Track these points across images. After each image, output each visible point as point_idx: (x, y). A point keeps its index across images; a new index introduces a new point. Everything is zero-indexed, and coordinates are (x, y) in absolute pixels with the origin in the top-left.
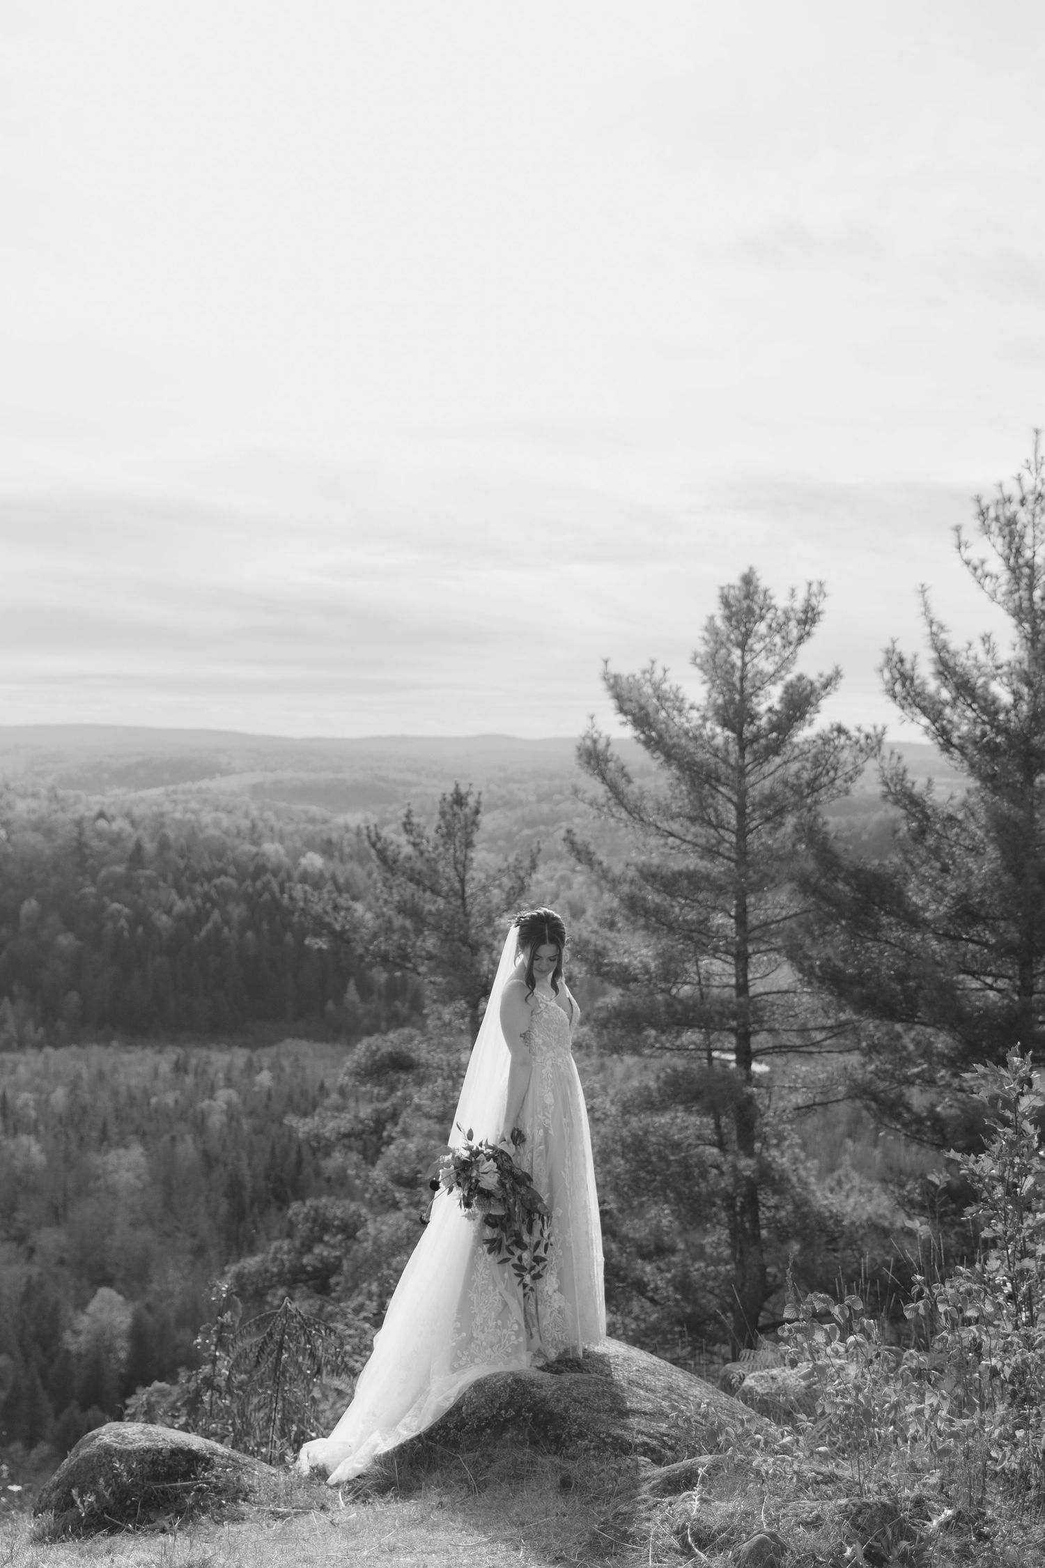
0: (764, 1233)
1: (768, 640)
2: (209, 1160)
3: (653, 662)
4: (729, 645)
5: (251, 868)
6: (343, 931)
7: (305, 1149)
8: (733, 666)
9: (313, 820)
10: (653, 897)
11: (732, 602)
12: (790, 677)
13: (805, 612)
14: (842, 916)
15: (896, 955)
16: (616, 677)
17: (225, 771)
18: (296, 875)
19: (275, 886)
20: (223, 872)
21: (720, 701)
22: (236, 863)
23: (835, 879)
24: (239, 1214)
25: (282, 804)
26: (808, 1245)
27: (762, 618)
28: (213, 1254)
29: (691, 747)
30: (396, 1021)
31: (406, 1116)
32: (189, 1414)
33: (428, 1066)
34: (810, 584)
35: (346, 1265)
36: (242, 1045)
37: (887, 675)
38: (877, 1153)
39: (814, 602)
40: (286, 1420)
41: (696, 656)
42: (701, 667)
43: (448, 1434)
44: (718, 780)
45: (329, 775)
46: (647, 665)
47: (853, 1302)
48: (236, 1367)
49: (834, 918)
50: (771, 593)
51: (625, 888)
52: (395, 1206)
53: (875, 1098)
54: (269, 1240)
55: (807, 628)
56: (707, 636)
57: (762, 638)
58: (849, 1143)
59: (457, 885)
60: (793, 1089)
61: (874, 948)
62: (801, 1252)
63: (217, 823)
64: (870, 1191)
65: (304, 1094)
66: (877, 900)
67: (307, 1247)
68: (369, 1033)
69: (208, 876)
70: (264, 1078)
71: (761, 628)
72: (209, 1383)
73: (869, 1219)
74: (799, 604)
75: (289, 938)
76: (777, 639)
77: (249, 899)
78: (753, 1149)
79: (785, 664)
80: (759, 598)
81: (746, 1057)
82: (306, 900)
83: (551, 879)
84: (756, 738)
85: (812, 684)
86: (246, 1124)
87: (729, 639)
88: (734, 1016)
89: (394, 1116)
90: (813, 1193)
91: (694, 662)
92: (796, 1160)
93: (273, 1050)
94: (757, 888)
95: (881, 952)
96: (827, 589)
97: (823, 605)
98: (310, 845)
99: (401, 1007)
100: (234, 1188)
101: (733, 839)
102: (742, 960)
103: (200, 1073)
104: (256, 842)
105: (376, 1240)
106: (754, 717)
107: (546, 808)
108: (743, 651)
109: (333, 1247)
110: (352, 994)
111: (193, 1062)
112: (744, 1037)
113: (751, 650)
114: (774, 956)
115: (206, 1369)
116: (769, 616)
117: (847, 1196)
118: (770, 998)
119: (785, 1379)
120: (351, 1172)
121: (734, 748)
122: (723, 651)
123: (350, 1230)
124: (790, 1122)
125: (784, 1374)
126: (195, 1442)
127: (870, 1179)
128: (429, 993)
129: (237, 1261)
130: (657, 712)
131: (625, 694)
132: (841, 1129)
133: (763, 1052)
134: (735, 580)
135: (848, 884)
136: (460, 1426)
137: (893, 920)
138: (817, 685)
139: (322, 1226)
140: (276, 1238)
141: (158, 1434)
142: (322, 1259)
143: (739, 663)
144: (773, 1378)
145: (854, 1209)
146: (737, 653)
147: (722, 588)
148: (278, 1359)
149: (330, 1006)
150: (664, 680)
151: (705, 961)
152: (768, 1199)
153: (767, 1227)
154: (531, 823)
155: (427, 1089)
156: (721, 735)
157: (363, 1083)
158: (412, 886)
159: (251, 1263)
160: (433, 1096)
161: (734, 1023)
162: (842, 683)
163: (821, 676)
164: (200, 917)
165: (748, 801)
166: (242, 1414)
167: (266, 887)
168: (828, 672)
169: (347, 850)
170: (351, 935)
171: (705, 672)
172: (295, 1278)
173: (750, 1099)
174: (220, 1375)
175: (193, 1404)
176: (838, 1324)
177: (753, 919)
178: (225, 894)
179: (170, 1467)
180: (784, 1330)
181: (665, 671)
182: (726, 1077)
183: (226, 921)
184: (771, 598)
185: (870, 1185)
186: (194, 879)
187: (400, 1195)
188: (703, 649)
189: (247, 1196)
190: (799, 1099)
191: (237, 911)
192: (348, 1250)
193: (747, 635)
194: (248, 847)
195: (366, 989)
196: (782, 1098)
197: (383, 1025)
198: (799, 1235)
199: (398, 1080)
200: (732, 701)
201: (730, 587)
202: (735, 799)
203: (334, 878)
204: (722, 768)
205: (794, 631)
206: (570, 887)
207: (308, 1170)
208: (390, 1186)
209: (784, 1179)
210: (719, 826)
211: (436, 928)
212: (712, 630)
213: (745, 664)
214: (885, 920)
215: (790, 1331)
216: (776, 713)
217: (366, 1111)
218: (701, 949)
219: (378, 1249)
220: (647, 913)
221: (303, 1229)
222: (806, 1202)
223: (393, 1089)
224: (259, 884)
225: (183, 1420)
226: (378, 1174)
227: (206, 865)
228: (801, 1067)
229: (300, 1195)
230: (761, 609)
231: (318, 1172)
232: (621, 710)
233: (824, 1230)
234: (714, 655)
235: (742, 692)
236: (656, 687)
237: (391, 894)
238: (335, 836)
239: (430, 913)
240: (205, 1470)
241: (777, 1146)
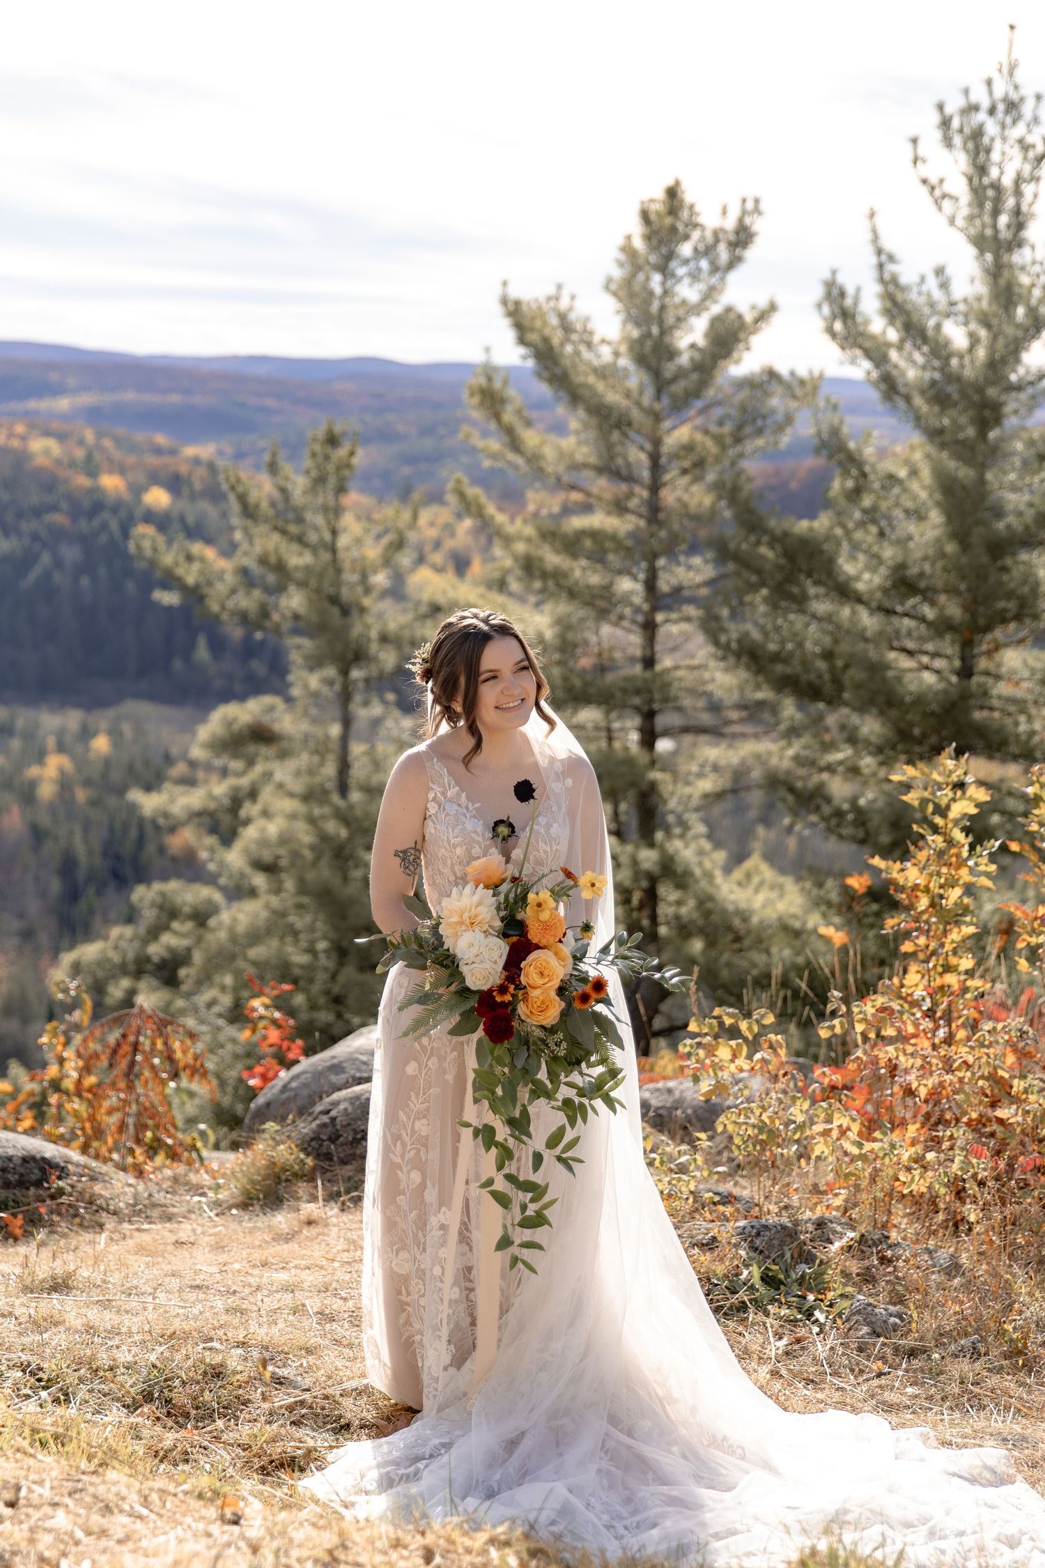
0: (663, 930)
1: (692, 264)
2: (38, 835)
3: (559, 287)
4: (647, 268)
5: (86, 504)
6: (197, 586)
7: (149, 830)
8: (651, 294)
9: (158, 451)
10: (552, 558)
11: (653, 217)
12: (716, 309)
13: (737, 233)
14: (763, 584)
15: (824, 632)
16: (517, 303)
17: (58, 390)
18: (138, 513)
19: (114, 526)
20: (54, 508)
21: (636, 333)
22: (69, 497)
23: (758, 543)
24: (73, 894)
25: (121, 431)
26: (711, 943)
27: (687, 237)
28: (43, 938)
29: (600, 386)
30: (255, 687)
31: (266, 794)
32: (35, 1118)
33: (290, 739)
34: (744, 201)
35: (197, 957)
36: (77, 705)
37: (826, 310)
38: (792, 843)
39: (747, 221)
40: (141, 1127)
41: (609, 281)
42: (615, 294)
43: (321, 1146)
44: (630, 424)
45: (175, 398)
46: (552, 290)
47: (763, 1016)
48: (87, 1070)
49: (754, 588)
50: (697, 209)
51: (520, 547)
52: (253, 893)
53: (791, 790)
54: (108, 922)
55: (737, 250)
56: (622, 257)
57: (686, 262)
58: (761, 831)
59: (327, 536)
60: (700, 775)
61: (797, 620)
62: (704, 952)
63: (47, 452)
64: (781, 887)
65: (147, 763)
66: (804, 567)
67: (154, 933)
68: (227, 696)
69: (37, 513)
70: (101, 744)
71: (686, 249)
72: (56, 1085)
73: (780, 919)
74: (730, 224)
75: (130, 586)
76: (704, 264)
77: (85, 541)
78: (652, 839)
79: (710, 294)
80: (685, 214)
81: (649, 738)
82: (155, 550)
83: (432, 524)
84: (675, 379)
85: (740, 317)
86: (81, 795)
87: (648, 262)
88: (638, 692)
89: (253, 794)
90: (718, 887)
91: (607, 288)
92: (701, 853)
93: (111, 713)
94: (670, 550)
95: (807, 625)
96: (763, 206)
97: (757, 224)
98: (155, 478)
99: (259, 667)
100: (68, 866)
101: (645, 494)
102: (649, 628)
103: (30, 736)
104: (93, 472)
105: (231, 930)
106: (672, 354)
107: (428, 443)
108: (664, 275)
109: (182, 935)
110: (202, 652)
111: (20, 723)
112: (649, 716)
113: (673, 275)
114: (685, 626)
115: (53, 1071)
116: (696, 235)
117: (757, 891)
118: (681, 673)
119: (682, 1092)
120: (204, 855)
121: (649, 392)
122: (641, 277)
123: (201, 917)
124: (697, 809)
125: (681, 1087)
126: (50, 1150)
127: (783, 871)
128: (295, 657)
129: (72, 947)
130: (562, 345)
131: (526, 323)
132: (753, 814)
133: (666, 733)
134: (659, 194)
135: (773, 548)
136: (334, 1139)
137: (821, 590)
138: (749, 318)
139: (169, 912)
140: (116, 923)
141: (7, 1141)
142: (171, 950)
143: (658, 290)
144: (670, 1091)
145: (764, 906)
146: (657, 278)
147: (643, 203)
148: (133, 1063)
149: (178, 664)
150: (571, 309)
151: (606, 630)
152: (668, 894)
153: (668, 923)
154: (411, 460)
155: (292, 764)
156: (636, 378)
157: (218, 756)
158: (276, 537)
159: (90, 951)
160: (298, 773)
161: (637, 701)
163: (753, 307)
164: (26, 561)
165: (665, 449)
166: (92, 1118)
167: (104, 527)
168: (763, 303)
169: (198, 486)
170: (206, 590)
171: (620, 300)
172: (140, 968)
173: (653, 786)
174: (67, 1076)
175: (39, 1107)
176: (745, 1039)
177: (664, 585)
178: (58, 534)
179: (21, 1175)
180: (685, 1045)
181: (573, 298)
182: (629, 762)
183: (58, 564)
184: (698, 215)
185: (782, 879)
186: (20, 515)
187: (259, 880)
188: (617, 273)
189: (81, 874)
190: (707, 785)
191: (71, 553)
192: (199, 940)
193: (670, 256)
194: (82, 481)
195: (218, 645)
196: (688, 783)
197: (238, 687)
198: (702, 932)
199: (257, 755)
200: (648, 335)
201: (652, 201)
202: (648, 446)
203: (182, 519)
204: (636, 414)
205: (723, 254)
206: (453, 534)
207: (151, 848)
208: (248, 870)
209: (687, 873)
210: (629, 478)
211: (302, 584)
212: (627, 249)
213: (666, 292)
214: (812, 590)
215: (691, 1046)
216: (699, 350)
217: (220, 789)
218: (603, 614)
219: (233, 938)
220: (544, 575)
221: (149, 915)
222: (710, 898)
223: (251, 763)
224: (96, 523)
225: (27, 1123)
226: (234, 858)
227: (34, 499)
228: (712, 752)
229: (143, 876)
230: (687, 226)
231: (162, 850)
232: (522, 341)
233: (729, 928)
234: (628, 282)
235: (661, 323)
236: (563, 317)
237: (251, 543)
238: (183, 469)
239: (297, 568)
240: (60, 1178)
241: (682, 836)
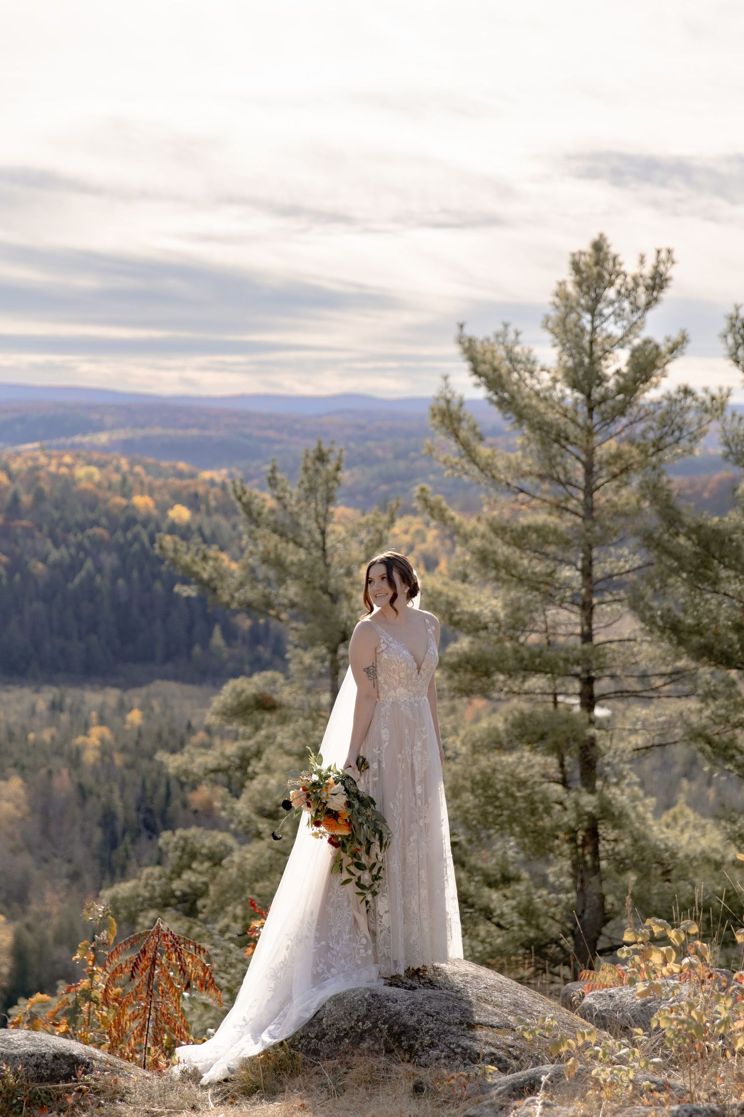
0: (604, 864)
1: (616, 305)
2: (83, 792)
3: (506, 326)
4: (579, 310)
5: (122, 520)
6: (211, 579)
7: (174, 786)
8: (583, 330)
9: (180, 475)
10: (503, 550)
11: (583, 267)
12: (637, 342)
13: (653, 278)
14: (682, 568)
15: (733, 606)
16: (470, 340)
17: (99, 428)
18: (164, 526)
19: (145, 537)
20: (95, 523)
21: (570, 363)
22: (107, 514)
23: (677, 534)
24: (112, 843)
25: (151, 460)
26: (645, 875)
27: (611, 284)
28: (87, 878)
29: (542, 407)
30: (259, 665)
31: (269, 753)
32: (69, 1023)
33: (290, 707)
34: (659, 252)
35: (212, 889)
36: (115, 686)
37: (730, 341)
38: (711, 793)
39: (662, 268)
40: (159, 1030)
41: (547, 319)
42: (552, 332)
43: (309, 1043)
44: (567, 439)
45: (194, 432)
46: (500, 328)
47: (689, 926)
48: (111, 981)
49: (675, 572)
50: (620, 259)
51: (477, 543)
52: (259, 835)
53: (709, 742)
54: (140, 866)
55: (655, 294)
56: (557, 301)
57: (612, 303)
58: (685, 783)
59: (318, 537)
60: (633, 731)
61: (713, 601)
62: (637, 883)
63: (90, 477)
64: (704, 827)
65: (172, 732)
66: (717, 554)
67: (177, 873)
68: (235, 675)
69: (82, 528)
70: (135, 717)
71: (611, 293)
72: (87, 995)
73: (703, 852)
74: (647, 271)
75: (158, 586)
76: (626, 305)
77: (120, 549)
78: (594, 787)
79: (632, 328)
80: (609, 265)
81: (589, 701)
82: (176, 550)
83: (406, 532)
84: (604, 399)
85: (657, 347)
86: (119, 760)
87: (578, 304)
88: (577, 662)
89: (258, 754)
90: (650, 827)
91: (545, 326)
92: (634, 798)
93: (143, 691)
94: (602, 542)
95: (720, 604)
96: (675, 256)
97: (672, 272)
98: (177, 498)
99: (264, 652)
100: (108, 819)
101: (581, 496)
102: (587, 609)
103: (76, 711)
104: (127, 495)
105: (240, 867)
106: (602, 379)
107: (402, 465)
108: (593, 315)
109: (201, 873)
110: (218, 639)
111: (68, 701)
112: (589, 682)
113: (601, 315)
114: (618, 606)
115: (84, 983)
116: (619, 282)
117: (682, 831)
118: (614, 646)
119: (622, 997)
120: (217, 804)
121: (583, 410)
122: (573, 316)
123: (216, 859)
124: (631, 761)
125: (621, 993)
126: (76, 1048)
127: (704, 816)
128: (293, 637)
129: (111, 885)
130: (509, 373)
131: (479, 357)
132: (677, 769)
133: (603, 696)
134: (586, 247)
135: (689, 539)
136: (320, 1037)
137: (732, 573)
138: (663, 349)
139: (190, 855)
140: (147, 866)
141: (41, 1040)
142: (190, 885)
143: (589, 327)
144: (611, 996)
145: (689, 843)
146: (588, 317)
147: (573, 255)
148: (151, 976)
149: (197, 650)
150: (517, 342)
151: (552, 611)
152: (606, 831)
153: (607, 858)
154: (388, 479)
155: (290, 728)
156: (571, 396)
157: (230, 722)
158: (276, 537)
159: (124, 888)
160: (295, 736)
161: (578, 669)
162: (689, 348)
163: (668, 340)
164: (73, 567)
165: (596, 459)
166: (118, 1023)
167: (136, 538)
168: (675, 336)
169: (213, 503)
170: (218, 584)
171: (556, 336)
172: (165, 901)
173: (592, 741)
174: (98, 988)
175: (73, 1014)
176: (674, 947)
177: (598, 572)
178: (98, 544)
179: (53, 1070)
180: (623, 952)
181: (517, 334)
182: (569, 720)
183: (99, 569)
184: (620, 264)
185: (704, 821)
186: (67, 530)
187: (263, 825)
188: (554, 314)
189: (119, 826)
190: (638, 740)
191: (109, 560)
192: (214, 876)
193: (597, 300)
194: (119, 501)
195: (230, 635)
196: (622, 739)
197: (247, 668)
198: (635, 866)
199: (263, 721)
200: (581, 363)
201: (581, 253)
202: (583, 457)
203: (200, 531)
204: (572, 430)
205: (642, 296)
206: (424, 540)
207: (176, 803)
208: (254, 817)
209: (623, 814)
210: (568, 483)
211: (297, 577)
212: (562, 295)
213: (594, 329)
214: (724, 573)
215: (628, 952)
216: (623, 375)
217: (232, 749)
218: (549, 598)
219: (242, 874)
220: (497, 566)
221: (173, 856)
222: (645, 837)
223: (257, 728)
224: (129, 535)
225: (63, 1028)
226: (242, 806)
227: (79, 517)
228: (640, 711)
229: (169, 824)
230: (611, 275)
231: (185, 805)
232: (475, 371)
233: (661, 863)
234: (563, 320)
235: (591, 354)
236: (509, 351)
237: (256, 545)
238: (201, 490)
239: (292, 564)
240: (85, 1073)
241: (617, 784)
